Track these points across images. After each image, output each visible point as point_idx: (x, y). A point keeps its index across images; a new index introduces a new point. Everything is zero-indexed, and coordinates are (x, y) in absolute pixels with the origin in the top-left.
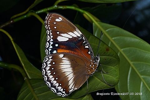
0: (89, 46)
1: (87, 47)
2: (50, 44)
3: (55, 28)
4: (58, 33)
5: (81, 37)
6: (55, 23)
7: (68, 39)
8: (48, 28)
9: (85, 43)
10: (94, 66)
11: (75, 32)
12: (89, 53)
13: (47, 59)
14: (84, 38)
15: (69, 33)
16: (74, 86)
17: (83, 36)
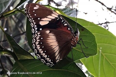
0: (67, 24)
1: (66, 25)
2: (35, 29)
3: (35, 15)
4: (39, 19)
5: (58, 17)
6: (34, 11)
7: (48, 22)
8: (30, 17)
9: (64, 22)
10: (75, 39)
11: (53, 15)
12: (69, 29)
13: (36, 35)
14: (61, 17)
15: (48, 17)
16: (59, 57)
17: (60, 17)
